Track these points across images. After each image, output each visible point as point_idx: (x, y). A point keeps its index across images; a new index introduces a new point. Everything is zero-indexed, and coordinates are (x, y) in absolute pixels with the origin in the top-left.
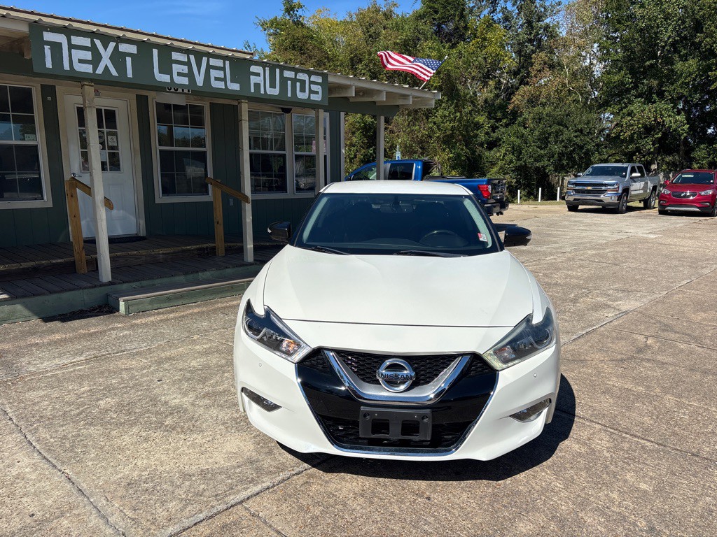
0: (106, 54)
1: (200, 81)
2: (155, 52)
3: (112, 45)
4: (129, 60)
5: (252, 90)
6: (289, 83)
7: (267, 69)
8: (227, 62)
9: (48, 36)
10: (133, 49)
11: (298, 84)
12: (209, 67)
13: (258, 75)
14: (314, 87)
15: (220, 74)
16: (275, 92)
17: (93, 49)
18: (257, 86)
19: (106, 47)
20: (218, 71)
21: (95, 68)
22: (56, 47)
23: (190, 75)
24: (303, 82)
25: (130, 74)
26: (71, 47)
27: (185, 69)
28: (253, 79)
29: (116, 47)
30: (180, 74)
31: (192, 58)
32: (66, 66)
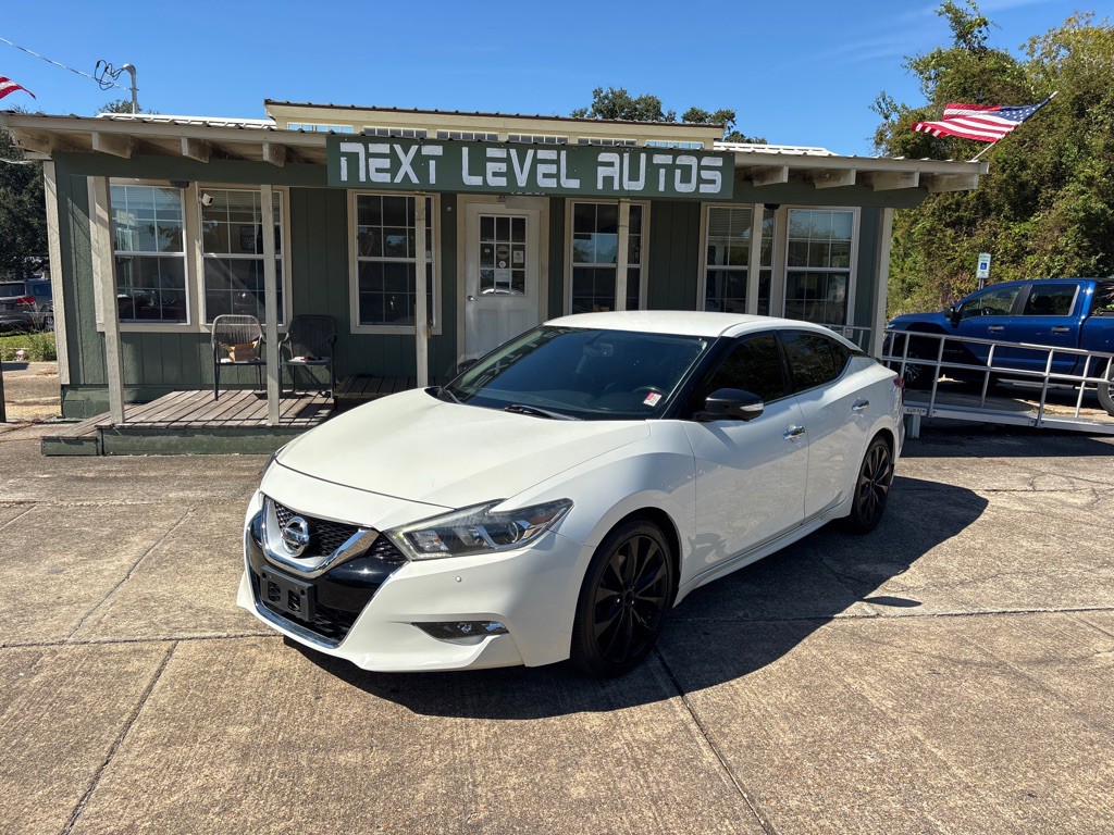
0: (406, 161)
1: (522, 180)
2: (465, 150)
3: (414, 148)
4: (432, 163)
5: (600, 186)
6: (662, 171)
7: (626, 156)
8: (563, 153)
9: (345, 147)
10: (438, 150)
11: (678, 172)
12: (536, 161)
13: (611, 164)
14: (705, 175)
15: (552, 169)
16: (639, 185)
17: (393, 156)
18: (608, 180)
19: (406, 153)
20: (548, 166)
21: (393, 178)
22: (353, 158)
23: (510, 174)
24: (686, 170)
25: (433, 179)
26: (369, 155)
27: (503, 167)
28: (602, 172)
29: (419, 150)
30: (495, 174)
31: (513, 152)
32: (363, 178)
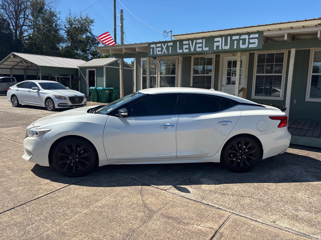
1: (192, 50)
2: (178, 43)
3: (166, 44)
4: (170, 47)
5: (215, 49)
6: (236, 42)
7: (224, 38)
8: (204, 40)
9: (152, 46)
10: (171, 44)
11: (241, 41)
12: (196, 43)
13: (219, 41)
14: (251, 41)
15: (201, 45)
16: (228, 47)
17: (161, 47)
18: (218, 47)
19: (164, 46)
20: (200, 44)
21: (162, 53)
22: (153, 48)
23: (189, 48)
24: (244, 40)
25: (170, 52)
26: (157, 47)
27: (188, 46)
28: (216, 44)
29: (167, 44)
30: (186, 49)
31: (190, 42)
32: (155, 54)
